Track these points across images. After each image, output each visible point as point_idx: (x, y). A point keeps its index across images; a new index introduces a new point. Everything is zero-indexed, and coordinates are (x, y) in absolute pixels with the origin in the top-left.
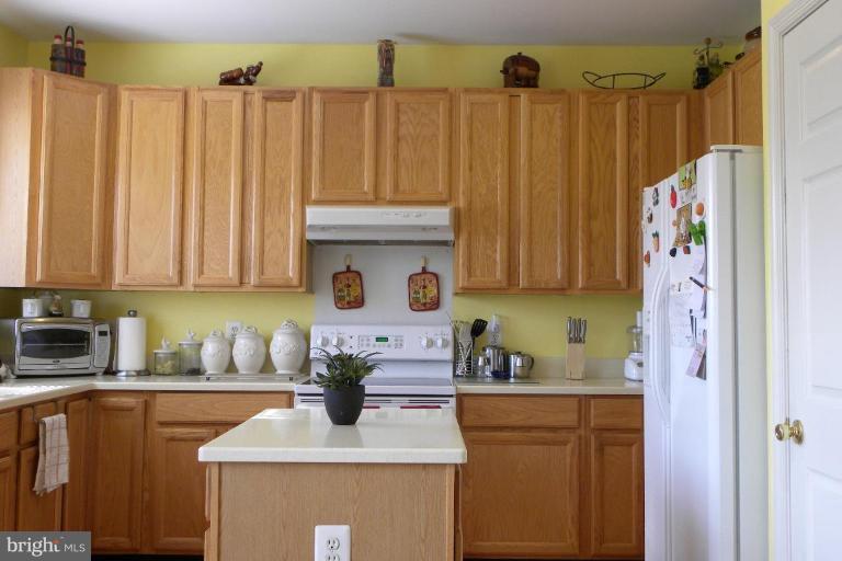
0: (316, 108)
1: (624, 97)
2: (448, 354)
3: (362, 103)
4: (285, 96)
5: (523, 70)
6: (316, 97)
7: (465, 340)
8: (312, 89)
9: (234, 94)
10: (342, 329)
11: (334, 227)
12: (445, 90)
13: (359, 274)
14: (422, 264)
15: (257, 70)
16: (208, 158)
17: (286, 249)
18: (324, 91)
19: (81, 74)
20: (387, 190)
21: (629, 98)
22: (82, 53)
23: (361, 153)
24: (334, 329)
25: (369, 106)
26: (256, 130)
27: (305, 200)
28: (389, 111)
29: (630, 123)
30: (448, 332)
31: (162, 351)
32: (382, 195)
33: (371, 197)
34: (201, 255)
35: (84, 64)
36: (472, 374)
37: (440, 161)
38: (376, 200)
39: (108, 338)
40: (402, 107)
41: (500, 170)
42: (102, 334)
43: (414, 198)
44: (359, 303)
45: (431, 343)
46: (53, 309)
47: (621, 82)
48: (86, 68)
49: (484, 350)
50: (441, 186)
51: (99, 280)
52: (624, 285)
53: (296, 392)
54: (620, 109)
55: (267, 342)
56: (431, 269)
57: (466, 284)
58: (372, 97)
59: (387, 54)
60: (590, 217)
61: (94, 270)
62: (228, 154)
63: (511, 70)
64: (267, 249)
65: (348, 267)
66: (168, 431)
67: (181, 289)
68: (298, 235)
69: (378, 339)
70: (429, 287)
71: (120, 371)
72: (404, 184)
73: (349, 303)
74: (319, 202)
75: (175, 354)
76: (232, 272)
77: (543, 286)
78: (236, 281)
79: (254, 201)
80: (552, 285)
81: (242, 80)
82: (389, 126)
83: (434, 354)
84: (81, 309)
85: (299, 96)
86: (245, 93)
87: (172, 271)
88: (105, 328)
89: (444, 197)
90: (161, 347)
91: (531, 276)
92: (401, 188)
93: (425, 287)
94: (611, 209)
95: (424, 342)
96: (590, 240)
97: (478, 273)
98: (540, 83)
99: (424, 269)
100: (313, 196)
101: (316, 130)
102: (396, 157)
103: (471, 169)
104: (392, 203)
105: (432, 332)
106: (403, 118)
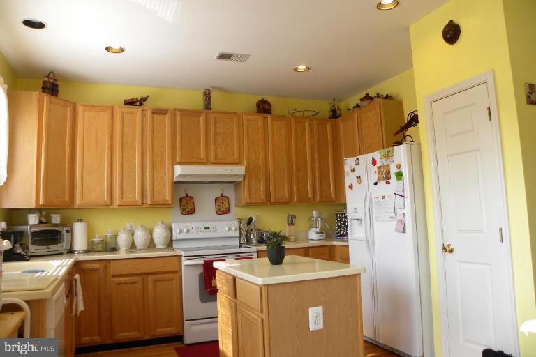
0: (178, 118)
1: (308, 120)
2: (237, 234)
3: (199, 117)
4: (162, 112)
5: (266, 106)
6: (178, 114)
7: (244, 227)
8: (175, 110)
9: (137, 111)
10: (188, 224)
11: (190, 175)
12: (236, 113)
13: (192, 198)
14: (221, 192)
15: (145, 99)
16: (124, 140)
17: (165, 186)
18: (181, 111)
19: (56, 95)
20: (212, 158)
21: (311, 120)
22: (57, 86)
23: (199, 141)
24: (183, 224)
25: (202, 120)
26: (148, 128)
27: (173, 163)
28: (212, 121)
29: (311, 131)
30: (236, 223)
31: (96, 239)
32: (209, 160)
33: (205, 161)
34: (122, 190)
35: (58, 91)
36: (248, 242)
37: (235, 144)
38: (206, 162)
39: (70, 234)
40: (217, 119)
41: (260, 150)
42: (68, 231)
43: (224, 161)
44: (192, 212)
45: (230, 229)
46: (43, 220)
47: (307, 114)
48: (59, 93)
49: (252, 230)
50: (236, 156)
51: (69, 204)
52: (312, 199)
53: (183, 255)
54: (307, 125)
55: (151, 233)
56: (225, 195)
57: (249, 201)
58: (204, 114)
59: (208, 95)
60: (298, 170)
61: (67, 198)
62: (134, 140)
63: (261, 106)
64: (155, 186)
65: (187, 194)
66: (118, 280)
67: (111, 207)
68: (170, 179)
69: (205, 229)
70: (225, 203)
71: (75, 251)
72: (220, 156)
73: (188, 212)
74: (180, 163)
75: (103, 240)
76: (138, 197)
77: (281, 201)
78: (140, 202)
79: (148, 163)
80: (284, 201)
81: (138, 104)
82: (212, 128)
83: (231, 234)
84: (56, 219)
85: (169, 112)
86: (143, 110)
87: (106, 198)
88: (69, 229)
89: (238, 161)
90: (95, 238)
91: (275, 197)
92: (218, 157)
93: (223, 203)
94: (305, 168)
95: (227, 229)
96: (298, 181)
97: (253, 196)
98: (272, 112)
99: (222, 195)
100: (178, 160)
101: (178, 129)
102: (215, 142)
103: (248, 148)
104: (214, 164)
105: (229, 223)
106: (218, 125)
